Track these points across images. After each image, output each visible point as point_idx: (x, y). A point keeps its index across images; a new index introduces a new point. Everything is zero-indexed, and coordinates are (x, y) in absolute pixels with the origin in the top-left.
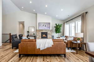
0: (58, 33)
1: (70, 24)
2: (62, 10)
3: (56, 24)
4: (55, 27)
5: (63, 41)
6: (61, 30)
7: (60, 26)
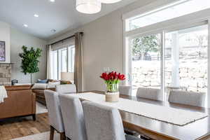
0: (30, 72)
1: (60, 51)
2: (36, 16)
3: (24, 48)
4: (20, 55)
5: (30, 89)
6: (40, 66)
7: (35, 54)
